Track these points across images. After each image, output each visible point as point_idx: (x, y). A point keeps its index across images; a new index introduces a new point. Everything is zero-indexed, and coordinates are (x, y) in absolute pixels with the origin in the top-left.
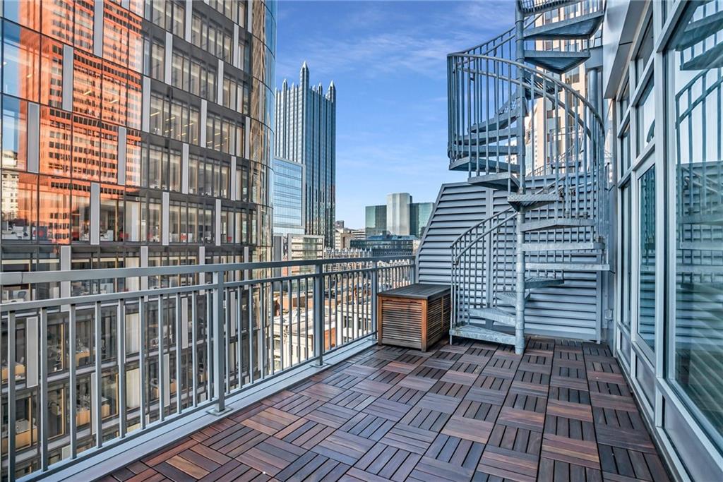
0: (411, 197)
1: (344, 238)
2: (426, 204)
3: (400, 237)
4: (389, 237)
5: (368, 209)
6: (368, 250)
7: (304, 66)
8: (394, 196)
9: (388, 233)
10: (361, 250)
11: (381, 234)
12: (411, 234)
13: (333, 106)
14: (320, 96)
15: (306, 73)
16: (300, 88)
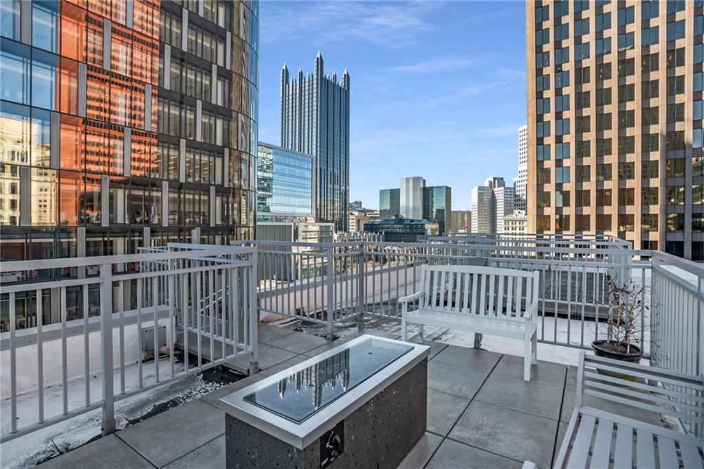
0: (424, 181)
1: (359, 221)
2: (438, 187)
3: (412, 221)
4: (400, 221)
5: (381, 192)
6: (381, 233)
7: (319, 56)
8: (407, 180)
9: (400, 217)
10: (374, 234)
11: (394, 218)
12: (424, 218)
13: (347, 92)
14: (334, 84)
15: (320, 62)
16: (315, 77)
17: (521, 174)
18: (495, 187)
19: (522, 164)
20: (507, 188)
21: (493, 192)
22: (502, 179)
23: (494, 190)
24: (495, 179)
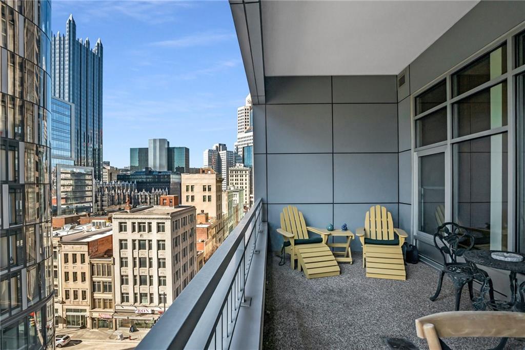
0: (168, 142)
1: (111, 174)
2: (180, 148)
3: (160, 172)
4: (149, 172)
5: (132, 150)
6: (133, 182)
7: (71, 18)
8: (155, 141)
9: (149, 170)
10: (127, 183)
11: (144, 170)
12: (168, 170)
13: (100, 60)
14: (87, 49)
15: (73, 26)
16: (67, 38)
17: (239, 140)
18: (220, 151)
19: (240, 134)
20: (229, 152)
21: (219, 154)
22: (225, 145)
23: (220, 152)
24: (220, 145)
